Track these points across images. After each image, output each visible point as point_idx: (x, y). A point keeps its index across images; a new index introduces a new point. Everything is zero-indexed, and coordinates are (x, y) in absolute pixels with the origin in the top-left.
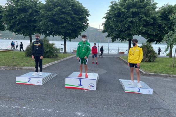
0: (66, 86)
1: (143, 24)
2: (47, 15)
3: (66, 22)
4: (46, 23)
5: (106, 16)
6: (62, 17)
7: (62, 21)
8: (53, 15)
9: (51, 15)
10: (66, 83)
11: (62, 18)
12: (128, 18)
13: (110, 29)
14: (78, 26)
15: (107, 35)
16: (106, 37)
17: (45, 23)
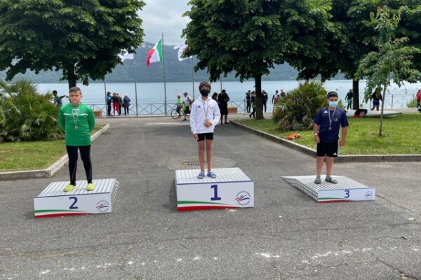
0: (179, 206)
1: (292, 33)
2: (18, 9)
3: (80, 31)
4: (17, 35)
5: (192, 8)
6: (65, 14)
7: (68, 27)
8: (38, 10)
9: (30, 9)
10: (179, 199)
11: (66, 16)
12: (254, 18)
13: (208, 46)
14: (116, 40)
15: (198, 64)
16: (196, 69)
17: (14, 34)
